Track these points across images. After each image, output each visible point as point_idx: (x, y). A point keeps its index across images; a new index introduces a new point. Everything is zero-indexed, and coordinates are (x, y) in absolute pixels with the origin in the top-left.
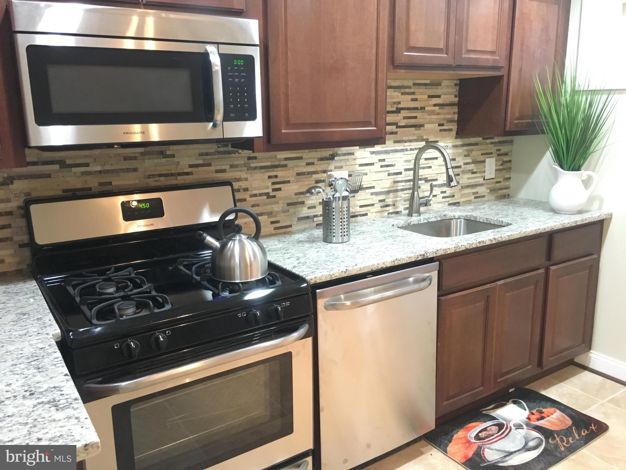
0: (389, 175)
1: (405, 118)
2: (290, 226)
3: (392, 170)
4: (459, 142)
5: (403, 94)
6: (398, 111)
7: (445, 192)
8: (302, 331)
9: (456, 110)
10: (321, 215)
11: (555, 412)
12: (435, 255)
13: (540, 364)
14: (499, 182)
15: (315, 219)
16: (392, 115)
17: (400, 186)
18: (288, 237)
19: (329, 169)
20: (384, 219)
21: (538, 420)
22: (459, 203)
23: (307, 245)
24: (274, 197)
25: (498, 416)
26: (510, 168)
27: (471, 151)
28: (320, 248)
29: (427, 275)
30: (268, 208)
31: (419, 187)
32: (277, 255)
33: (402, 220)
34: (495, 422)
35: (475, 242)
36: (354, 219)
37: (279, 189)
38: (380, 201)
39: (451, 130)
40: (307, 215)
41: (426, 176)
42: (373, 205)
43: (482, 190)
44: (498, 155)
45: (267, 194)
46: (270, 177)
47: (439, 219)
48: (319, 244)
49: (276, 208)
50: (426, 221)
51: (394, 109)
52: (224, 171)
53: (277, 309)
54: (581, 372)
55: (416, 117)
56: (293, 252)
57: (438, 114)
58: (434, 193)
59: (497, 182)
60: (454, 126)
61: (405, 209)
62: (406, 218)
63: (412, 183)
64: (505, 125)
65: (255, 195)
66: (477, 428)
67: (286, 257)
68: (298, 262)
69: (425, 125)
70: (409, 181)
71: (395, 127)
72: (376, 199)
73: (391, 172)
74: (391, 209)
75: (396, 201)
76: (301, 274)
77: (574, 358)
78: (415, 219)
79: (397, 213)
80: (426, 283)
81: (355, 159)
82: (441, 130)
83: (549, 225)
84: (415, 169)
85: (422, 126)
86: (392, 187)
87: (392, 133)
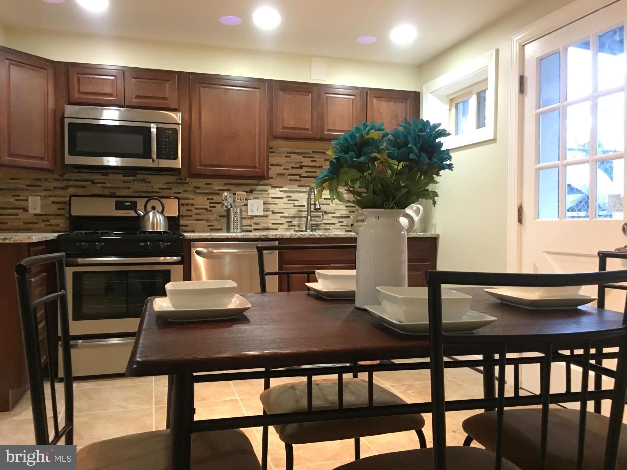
0: (295, 206)
1: (306, 172)
2: (221, 229)
3: (297, 203)
5: (304, 157)
6: (301, 167)
7: (342, 222)
16: (297, 169)
19: (250, 198)
24: (211, 211)
30: (206, 217)
36: (267, 231)
37: (214, 207)
38: (288, 222)
41: (326, 210)
42: (282, 224)
45: (206, 209)
46: (208, 199)
49: (212, 217)
51: (298, 166)
52: (180, 193)
55: (315, 172)
65: (198, 209)
71: (298, 177)
72: (284, 220)
73: (296, 204)
79: (302, 231)
81: (269, 194)
86: (298, 214)
87: (296, 180)
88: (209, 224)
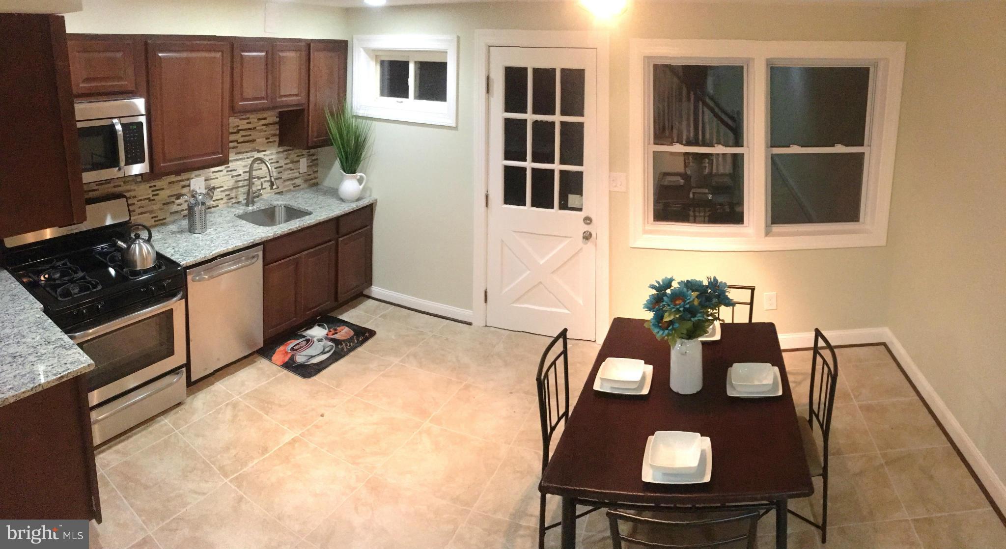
0: (232, 177)
1: (242, 136)
2: (165, 219)
3: (234, 173)
4: (281, 149)
5: (240, 120)
6: (238, 132)
8: (179, 296)
9: (278, 127)
10: (186, 210)
11: (345, 328)
12: (260, 241)
13: (336, 299)
14: (310, 175)
15: (182, 213)
16: (234, 135)
17: (240, 184)
18: (164, 227)
19: (192, 177)
20: (229, 209)
21: (333, 334)
22: (282, 192)
23: (178, 236)
24: (154, 200)
25: (307, 334)
26: (317, 164)
27: (289, 154)
28: (187, 238)
29: (256, 253)
30: (150, 208)
31: (254, 183)
32: (160, 245)
33: (241, 209)
34: (305, 339)
35: (286, 230)
36: (209, 210)
37: (157, 195)
38: (226, 195)
39: (275, 141)
40: (176, 210)
41: (258, 175)
42: (222, 199)
43: (298, 182)
44: (309, 155)
45: (149, 199)
46: (150, 187)
47: (267, 207)
48: (186, 234)
49: (155, 207)
50: (258, 210)
51: (235, 131)
52: (120, 186)
53: (164, 285)
54: (367, 300)
55: (250, 135)
56: (170, 241)
57: (265, 131)
58: (264, 187)
59: (309, 175)
60: (277, 139)
61: (244, 200)
62: (243, 207)
63: (248, 181)
64: (308, 143)
65: (141, 200)
66: (292, 343)
67: (166, 247)
68: (173, 251)
69: (257, 140)
70: (247, 180)
71: (236, 143)
72: (224, 194)
73: (234, 175)
74: (234, 201)
75: (237, 195)
76: (177, 261)
77: (362, 292)
78: (250, 208)
79: (238, 203)
80: (255, 259)
82: (268, 142)
83: (335, 213)
84: (250, 172)
85: (254, 140)
86: (235, 185)
87: (234, 148)
88: (153, 215)
